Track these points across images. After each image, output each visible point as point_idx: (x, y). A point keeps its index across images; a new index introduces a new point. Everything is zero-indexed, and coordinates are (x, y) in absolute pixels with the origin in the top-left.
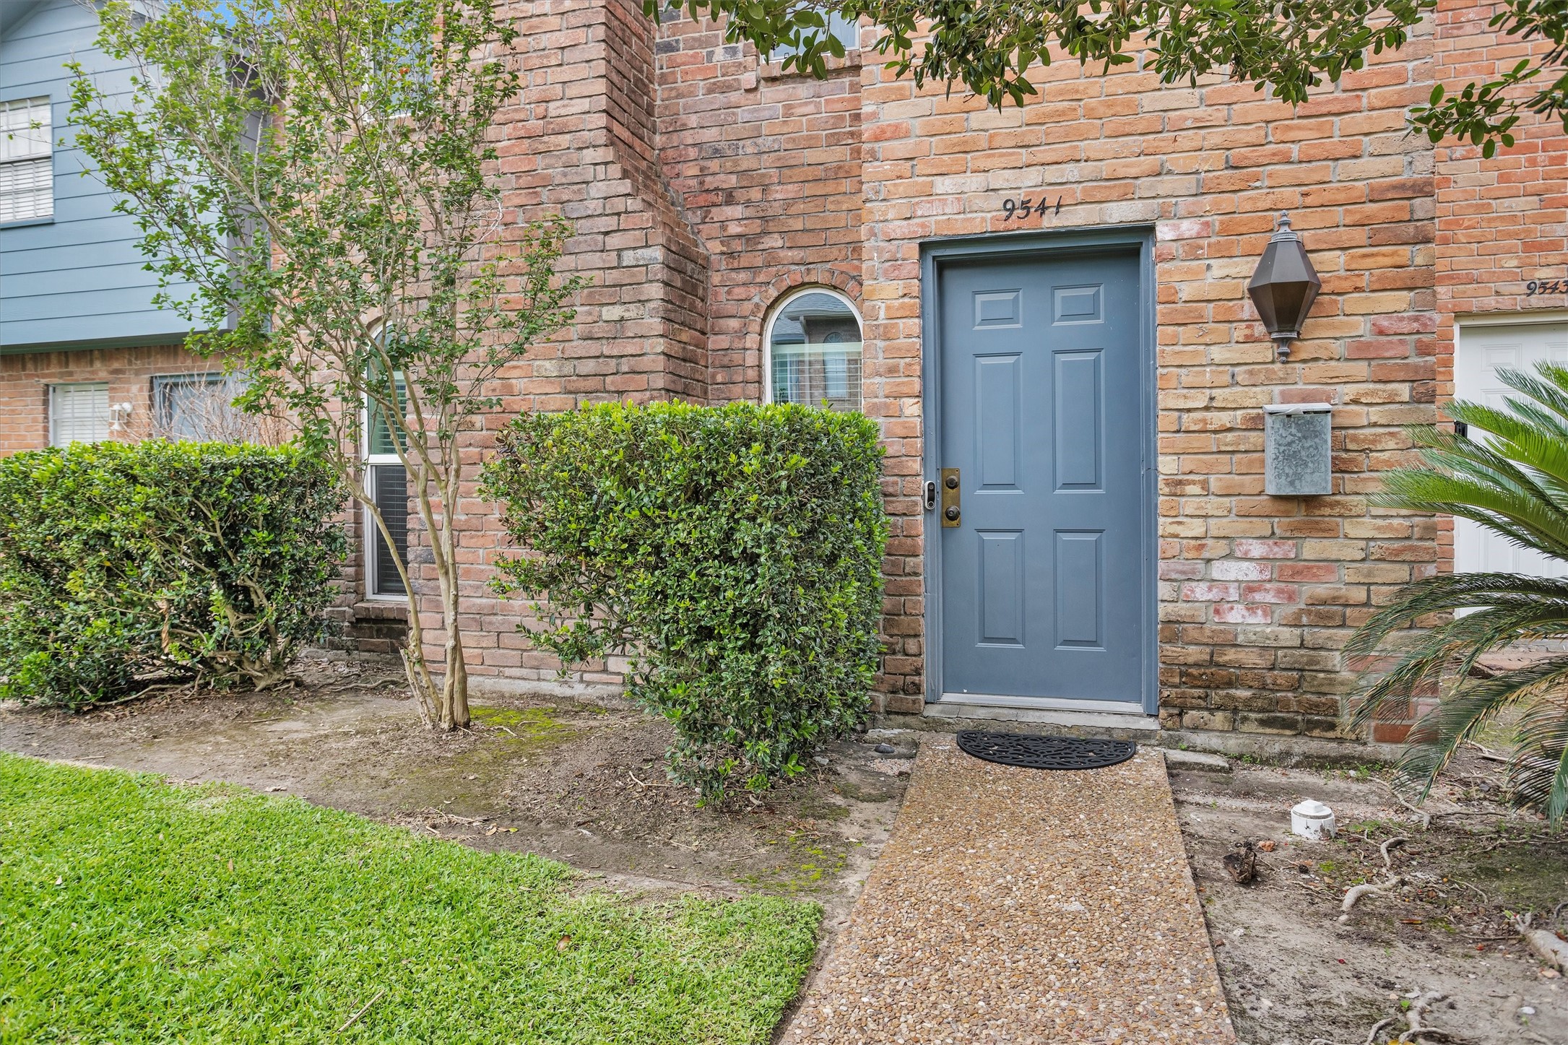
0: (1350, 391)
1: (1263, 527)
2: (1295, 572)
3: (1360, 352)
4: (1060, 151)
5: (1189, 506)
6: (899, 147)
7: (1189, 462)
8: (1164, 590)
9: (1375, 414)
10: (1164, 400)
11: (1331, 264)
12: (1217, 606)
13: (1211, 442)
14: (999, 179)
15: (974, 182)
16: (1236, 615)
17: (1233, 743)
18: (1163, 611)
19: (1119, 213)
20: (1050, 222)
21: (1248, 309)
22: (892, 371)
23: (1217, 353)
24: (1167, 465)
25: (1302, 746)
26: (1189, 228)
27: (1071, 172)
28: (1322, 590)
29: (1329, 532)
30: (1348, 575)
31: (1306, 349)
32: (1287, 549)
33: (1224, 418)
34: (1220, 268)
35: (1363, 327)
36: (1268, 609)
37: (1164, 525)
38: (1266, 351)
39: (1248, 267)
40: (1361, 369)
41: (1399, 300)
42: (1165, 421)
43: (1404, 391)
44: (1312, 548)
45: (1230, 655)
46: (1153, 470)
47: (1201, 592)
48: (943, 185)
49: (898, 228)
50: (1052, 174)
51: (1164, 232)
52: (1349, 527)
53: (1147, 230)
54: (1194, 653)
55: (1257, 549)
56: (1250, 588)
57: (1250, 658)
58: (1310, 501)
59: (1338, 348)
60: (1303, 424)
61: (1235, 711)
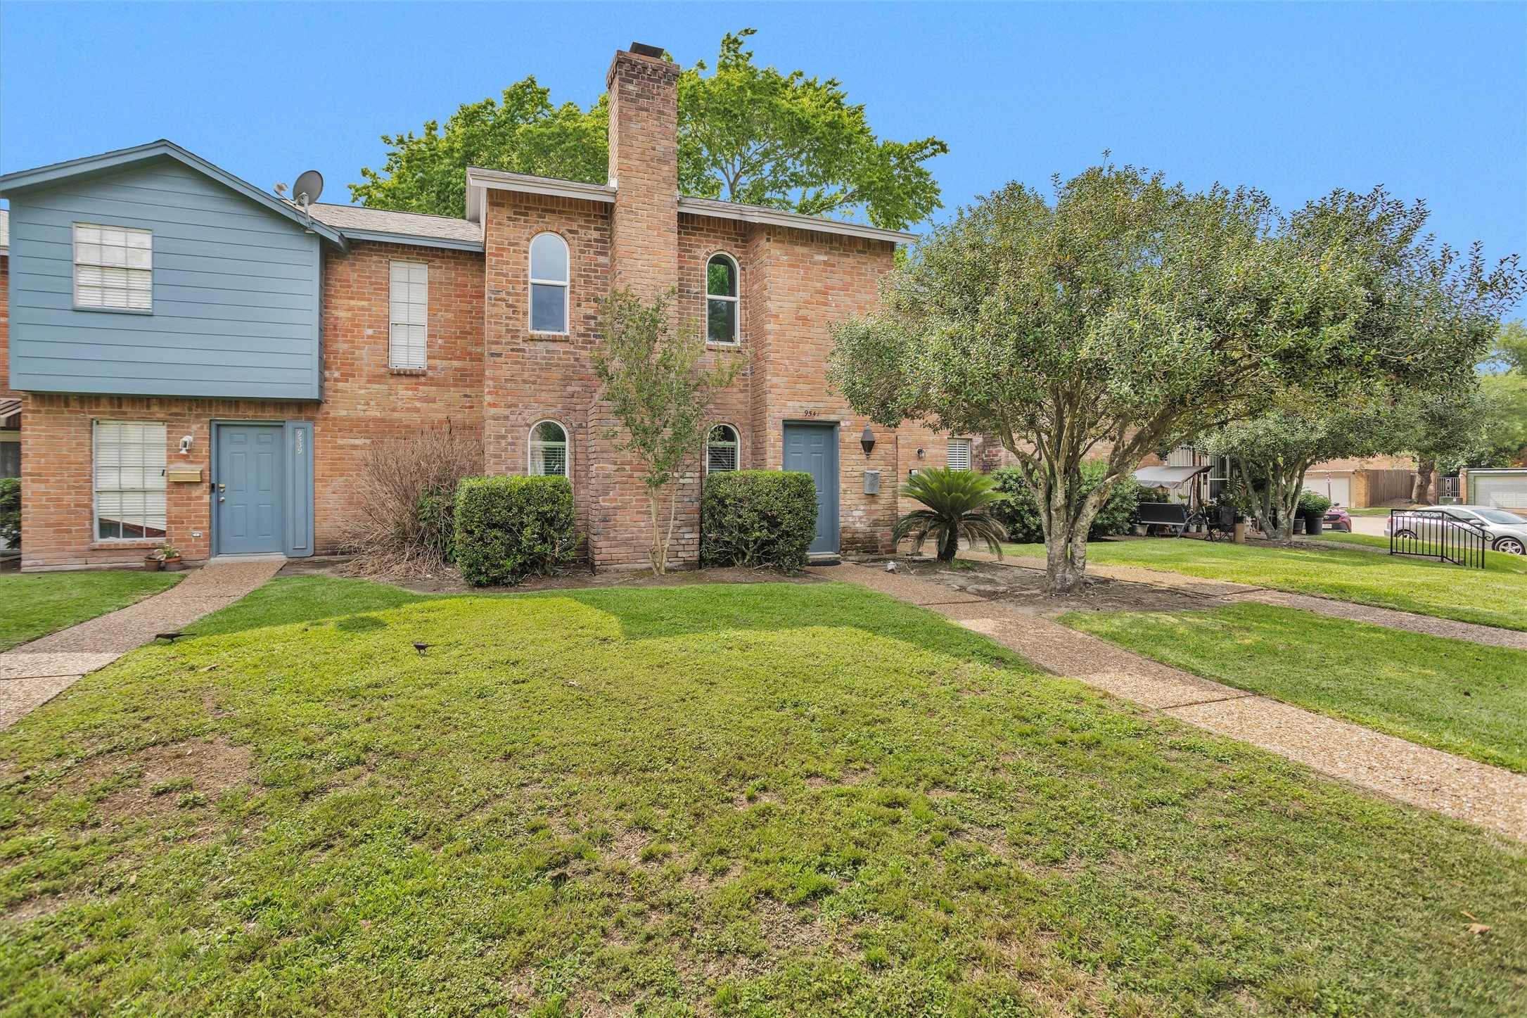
0: (880, 468)
1: (863, 501)
2: (869, 513)
3: (883, 459)
4: (818, 398)
5: (848, 496)
6: (777, 391)
7: (848, 485)
8: (841, 519)
9: (885, 474)
10: (843, 469)
11: (877, 436)
12: (854, 523)
13: (853, 480)
14: (804, 404)
15: (797, 404)
16: (858, 525)
17: (857, 558)
18: (842, 525)
19: (833, 418)
20: (816, 418)
21: (860, 446)
22: (775, 457)
23: (854, 457)
24: (843, 486)
25: (871, 557)
26: (848, 423)
27: (821, 405)
28: (875, 517)
29: (876, 503)
30: (880, 513)
31: (872, 457)
32: (868, 508)
33: (855, 474)
34: (855, 435)
35: (883, 452)
36: (864, 523)
37: (841, 502)
38: (864, 457)
39: (860, 435)
40: (882, 462)
41: (889, 446)
42: (841, 474)
43: (890, 468)
44: (874, 507)
45: (857, 535)
46: (838, 487)
47: (850, 519)
48: (790, 404)
49: (777, 415)
50: (817, 404)
51: (842, 424)
52: (880, 502)
53: (838, 423)
54: (849, 535)
55: (862, 508)
56: (861, 518)
57: (861, 536)
58: (873, 495)
59: (878, 457)
60: (875, 476)
61: (857, 549)
